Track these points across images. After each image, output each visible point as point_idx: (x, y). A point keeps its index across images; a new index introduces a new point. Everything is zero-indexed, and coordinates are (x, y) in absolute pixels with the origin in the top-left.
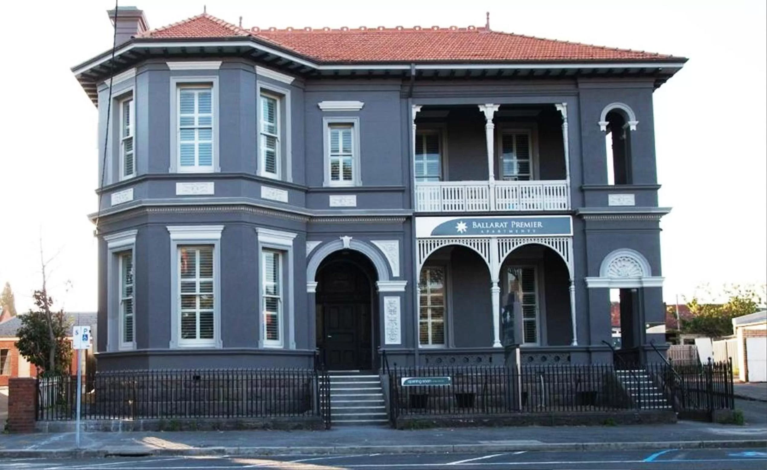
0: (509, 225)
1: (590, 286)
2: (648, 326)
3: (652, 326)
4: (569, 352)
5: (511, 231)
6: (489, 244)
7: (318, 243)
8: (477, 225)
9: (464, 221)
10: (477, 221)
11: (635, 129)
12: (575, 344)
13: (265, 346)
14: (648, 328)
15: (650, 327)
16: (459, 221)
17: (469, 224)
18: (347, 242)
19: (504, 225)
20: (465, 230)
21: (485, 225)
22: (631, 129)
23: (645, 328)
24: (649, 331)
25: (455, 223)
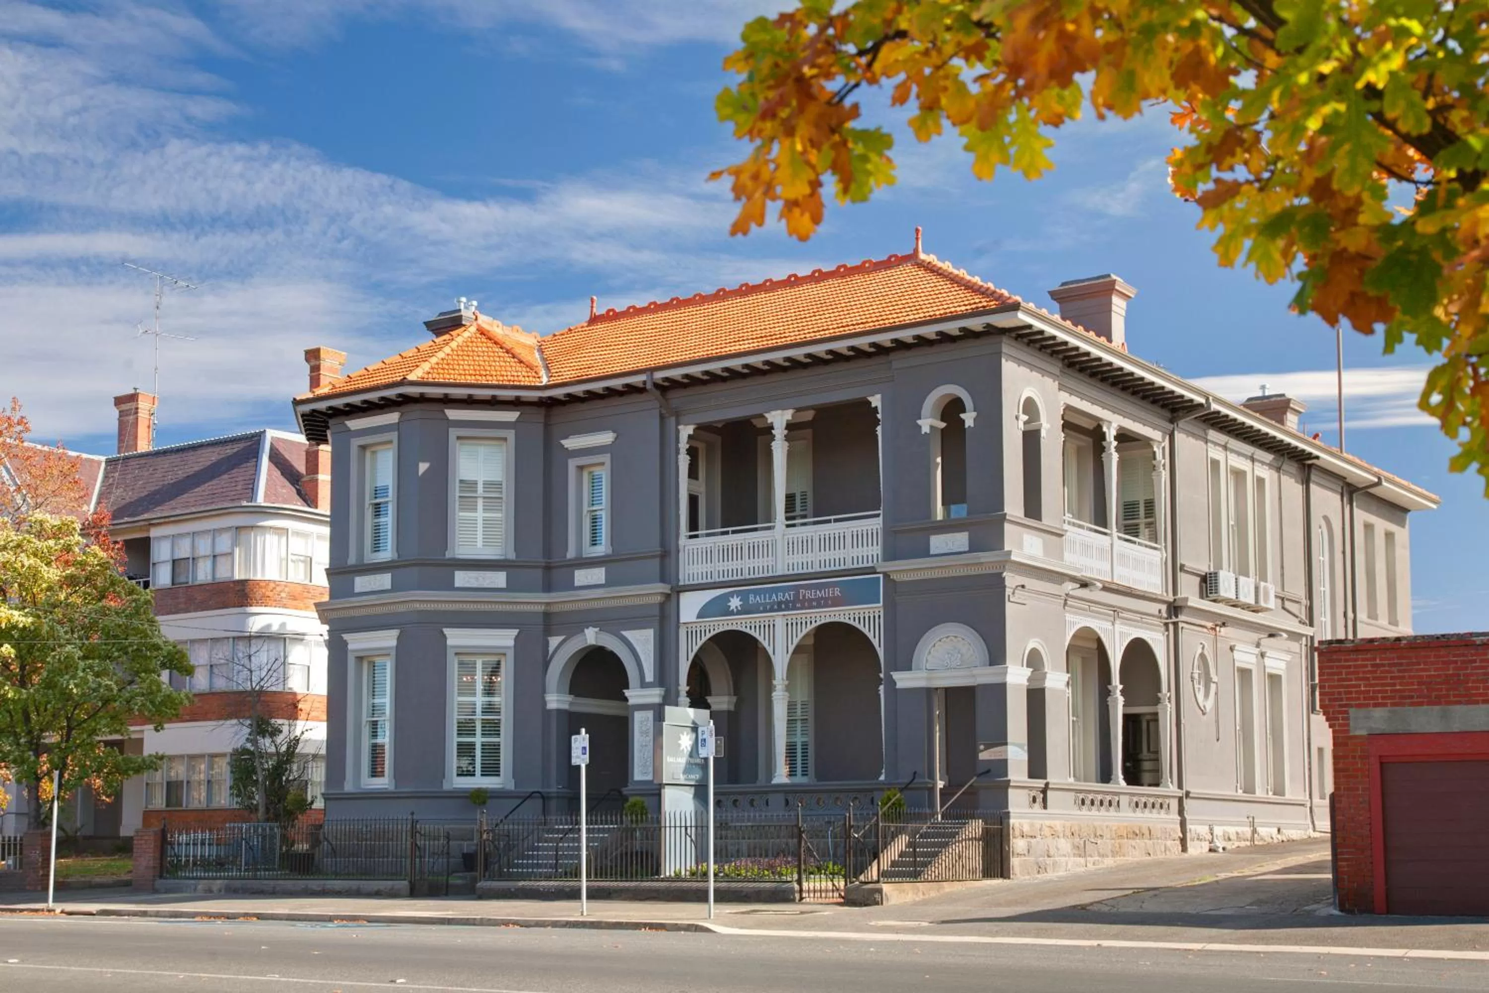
0: (797, 595)
1: (899, 685)
2: (982, 747)
3: (988, 747)
4: (871, 790)
5: (798, 605)
6: (774, 625)
7: (561, 638)
8: (755, 598)
9: (738, 593)
10: (755, 592)
11: (972, 425)
12: (882, 778)
13: (455, 786)
14: (982, 751)
15: (985, 749)
16: (731, 594)
17: (744, 596)
18: (591, 636)
19: (790, 595)
20: (739, 608)
21: (765, 599)
22: (966, 426)
23: (975, 752)
24: (984, 756)
25: (726, 598)
